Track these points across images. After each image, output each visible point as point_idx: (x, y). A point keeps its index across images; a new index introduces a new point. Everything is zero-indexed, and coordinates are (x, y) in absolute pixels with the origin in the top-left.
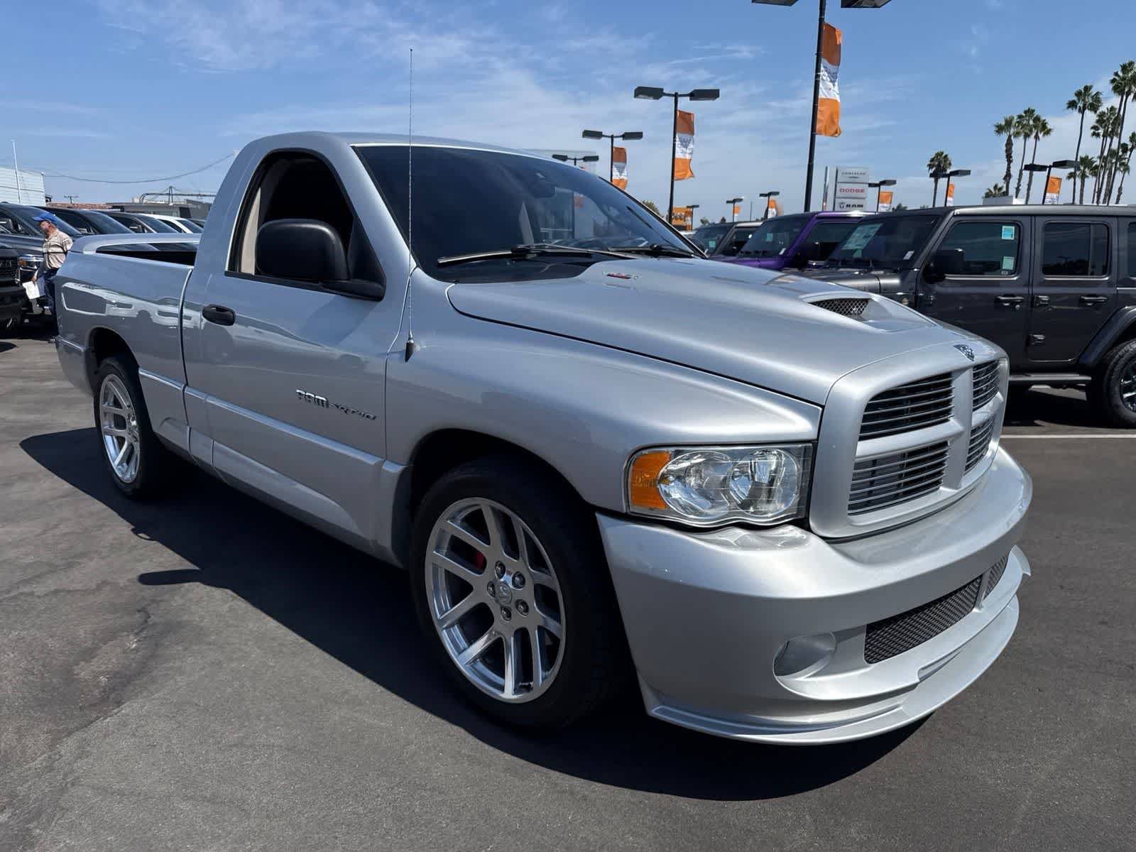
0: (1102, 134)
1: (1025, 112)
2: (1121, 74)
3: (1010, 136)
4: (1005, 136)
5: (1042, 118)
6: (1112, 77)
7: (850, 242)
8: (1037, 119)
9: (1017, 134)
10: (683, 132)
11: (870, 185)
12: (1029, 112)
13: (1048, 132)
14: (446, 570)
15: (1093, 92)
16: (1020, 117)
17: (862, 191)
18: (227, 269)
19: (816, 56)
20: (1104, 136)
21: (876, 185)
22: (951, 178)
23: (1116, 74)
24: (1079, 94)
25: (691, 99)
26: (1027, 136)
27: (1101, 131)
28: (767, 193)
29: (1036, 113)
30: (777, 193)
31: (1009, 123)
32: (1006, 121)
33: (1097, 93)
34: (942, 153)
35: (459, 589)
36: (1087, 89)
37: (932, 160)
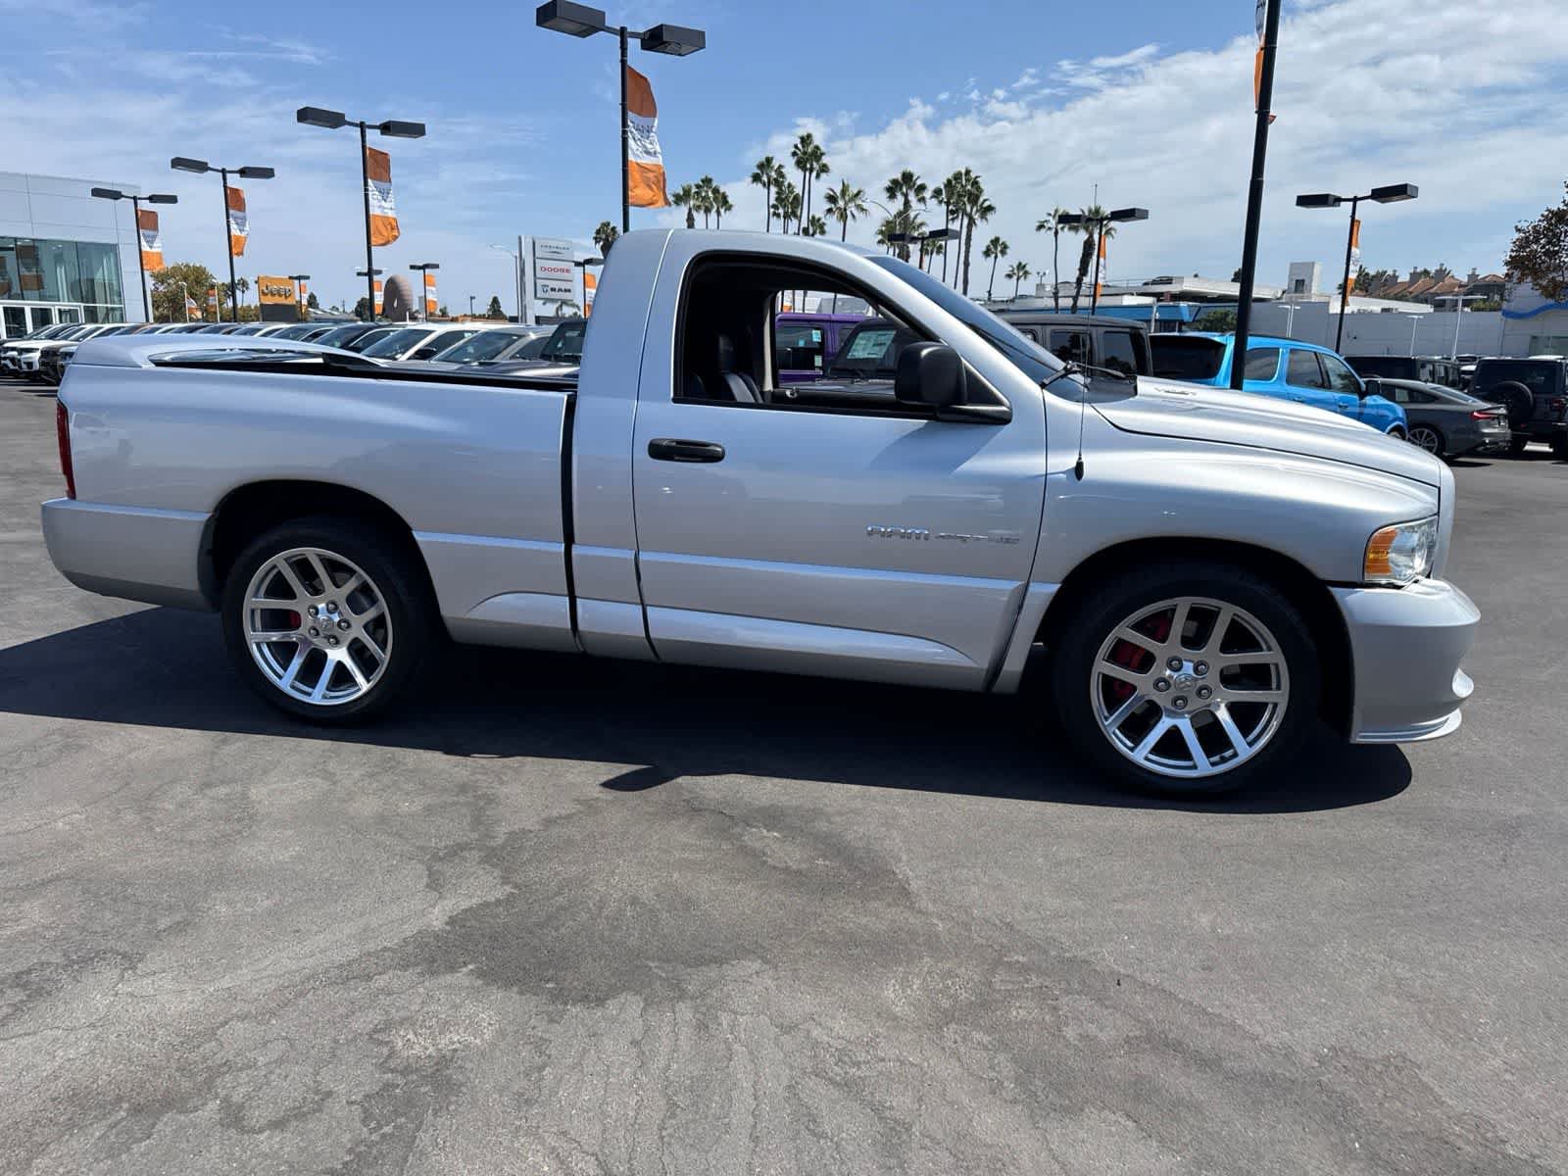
0: (782, 215)
1: (703, 181)
2: (800, 146)
3: (690, 209)
4: (684, 210)
5: (722, 191)
6: (793, 149)
8: (716, 191)
9: (698, 208)
10: (377, 178)
12: (707, 181)
13: (729, 208)
15: (775, 164)
16: (698, 186)
17: (568, 271)
20: (785, 217)
23: (796, 147)
24: (761, 166)
25: (382, 134)
26: (707, 211)
27: (781, 211)
29: (714, 184)
31: (687, 192)
32: (684, 191)
33: (780, 166)
34: (609, 224)
36: (769, 160)
37: (598, 232)
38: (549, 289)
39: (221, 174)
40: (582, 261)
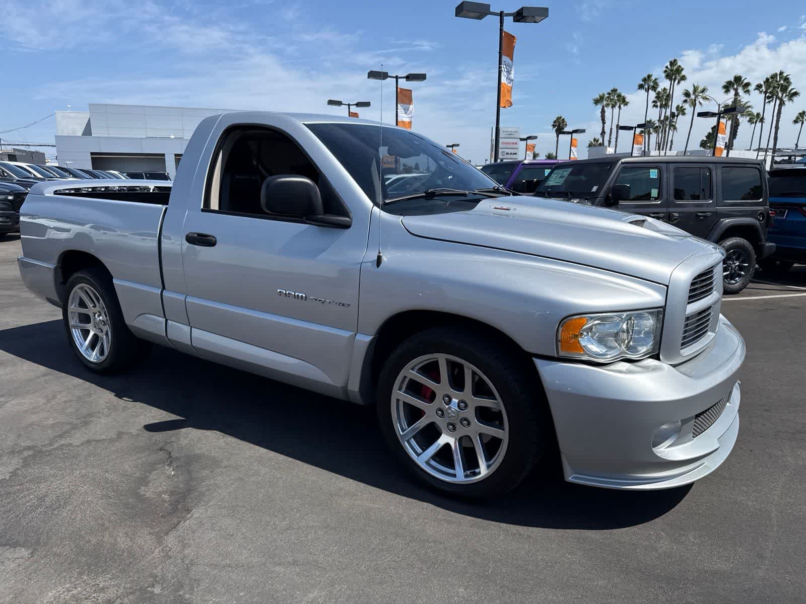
0: (659, 106)
1: (612, 91)
2: (669, 67)
3: (603, 106)
4: (600, 107)
5: (623, 95)
6: (665, 69)
7: (550, 181)
8: (619, 96)
9: (607, 105)
10: (403, 102)
11: (522, 139)
12: (615, 91)
13: (626, 104)
14: (403, 402)
15: (653, 78)
16: (609, 94)
17: (516, 144)
18: (202, 207)
19: (498, 54)
20: (661, 107)
21: (524, 140)
22: (573, 134)
23: (667, 67)
24: (644, 80)
25: (407, 80)
26: (613, 106)
27: (659, 104)
28: (451, 145)
29: (618, 92)
30: (458, 145)
31: (602, 98)
32: (600, 97)
33: (656, 79)
34: (561, 117)
35: (414, 414)
36: (649, 76)
37: (555, 122)
38: (505, 153)
39: (348, 106)
40: (525, 137)
